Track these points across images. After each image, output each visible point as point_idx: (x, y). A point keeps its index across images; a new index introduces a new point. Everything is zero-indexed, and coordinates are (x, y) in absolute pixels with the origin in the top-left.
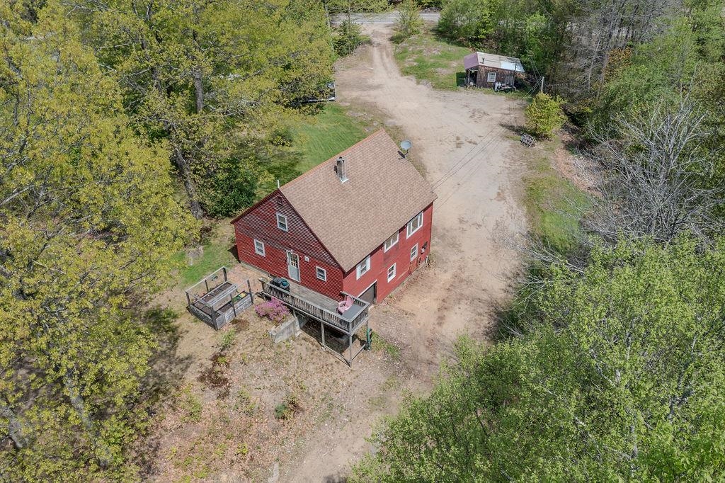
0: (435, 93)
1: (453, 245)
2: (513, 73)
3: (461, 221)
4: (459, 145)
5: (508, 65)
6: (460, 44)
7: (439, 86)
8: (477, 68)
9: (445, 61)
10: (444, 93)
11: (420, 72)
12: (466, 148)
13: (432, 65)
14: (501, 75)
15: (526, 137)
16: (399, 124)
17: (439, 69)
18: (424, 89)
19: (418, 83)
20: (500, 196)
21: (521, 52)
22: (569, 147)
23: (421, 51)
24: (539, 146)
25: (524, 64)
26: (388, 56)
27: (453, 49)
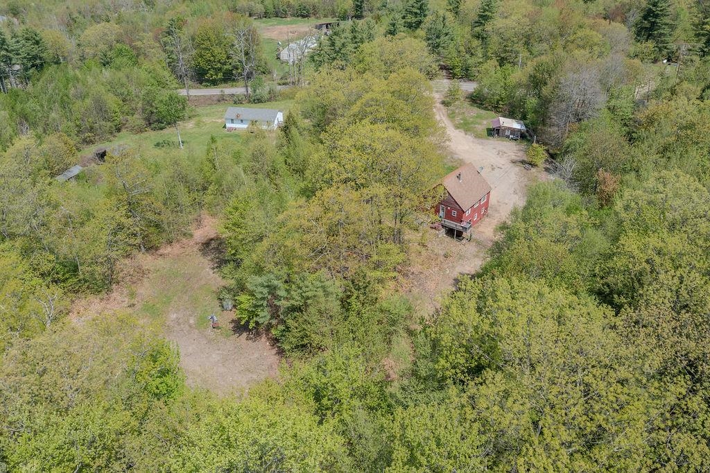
0: (475, 140)
1: (496, 211)
2: (520, 130)
3: (498, 202)
4: (493, 169)
5: (516, 125)
6: (486, 109)
7: (478, 136)
8: (500, 127)
9: (478, 120)
10: (480, 140)
11: (466, 127)
12: (497, 170)
13: (472, 123)
14: (513, 131)
15: (527, 165)
16: (461, 158)
17: (477, 126)
18: (470, 138)
19: (466, 134)
20: (515, 192)
21: (524, 118)
22: (547, 170)
23: (464, 113)
24: (533, 170)
25: (526, 126)
26: (443, 115)
27: (483, 112)
